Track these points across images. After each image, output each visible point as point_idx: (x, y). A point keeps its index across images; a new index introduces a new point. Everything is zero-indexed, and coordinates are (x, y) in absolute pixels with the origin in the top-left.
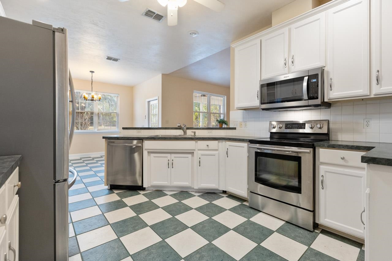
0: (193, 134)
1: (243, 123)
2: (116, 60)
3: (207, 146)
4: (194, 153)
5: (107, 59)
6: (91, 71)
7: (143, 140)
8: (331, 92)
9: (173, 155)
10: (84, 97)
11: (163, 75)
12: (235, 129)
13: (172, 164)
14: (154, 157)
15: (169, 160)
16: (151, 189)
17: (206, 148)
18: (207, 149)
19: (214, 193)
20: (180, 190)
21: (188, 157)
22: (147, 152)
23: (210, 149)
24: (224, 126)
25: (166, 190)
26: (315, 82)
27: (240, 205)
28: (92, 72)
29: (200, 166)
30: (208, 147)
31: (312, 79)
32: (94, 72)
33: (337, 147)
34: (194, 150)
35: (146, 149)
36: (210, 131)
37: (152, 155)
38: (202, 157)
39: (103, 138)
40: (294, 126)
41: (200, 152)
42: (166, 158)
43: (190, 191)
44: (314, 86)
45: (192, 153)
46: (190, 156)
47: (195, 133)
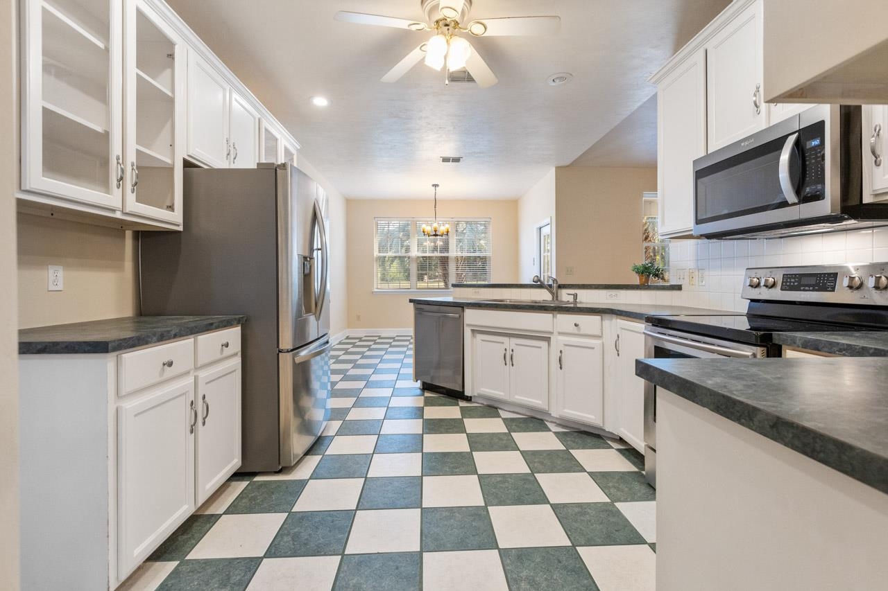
0: (571, 299)
1: (697, 273)
2: (457, 160)
3: (576, 325)
4: (552, 339)
5: (443, 161)
6: (433, 185)
7: (463, 307)
8: (878, 171)
9: (514, 341)
10: (424, 232)
11: (558, 168)
12: (679, 288)
13: (512, 358)
14: (483, 340)
15: (506, 350)
16: (480, 402)
17: (573, 329)
18: (576, 332)
19: (598, 436)
20: (529, 414)
21: (540, 347)
22: (470, 331)
23: (581, 332)
24: (653, 281)
25: (505, 408)
26: (816, 146)
27: (635, 472)
28: (436, 186)
29: (561, 368)
30: (579, 329)
31: (810, 140)
32: (438, 185)
33: (826, 349)
34: (552, 333)
35: (468, 325)
36: (613, 292)
37: (480, 337)
38: (567, 351)
39: (411, 301)
40: (804, 281)
41: (561, 338)
42: (502, 345)
43: (547, 421)
44: (813, 161)
45: (548, 339)
46: (544, 344)
47: (575, 296)
